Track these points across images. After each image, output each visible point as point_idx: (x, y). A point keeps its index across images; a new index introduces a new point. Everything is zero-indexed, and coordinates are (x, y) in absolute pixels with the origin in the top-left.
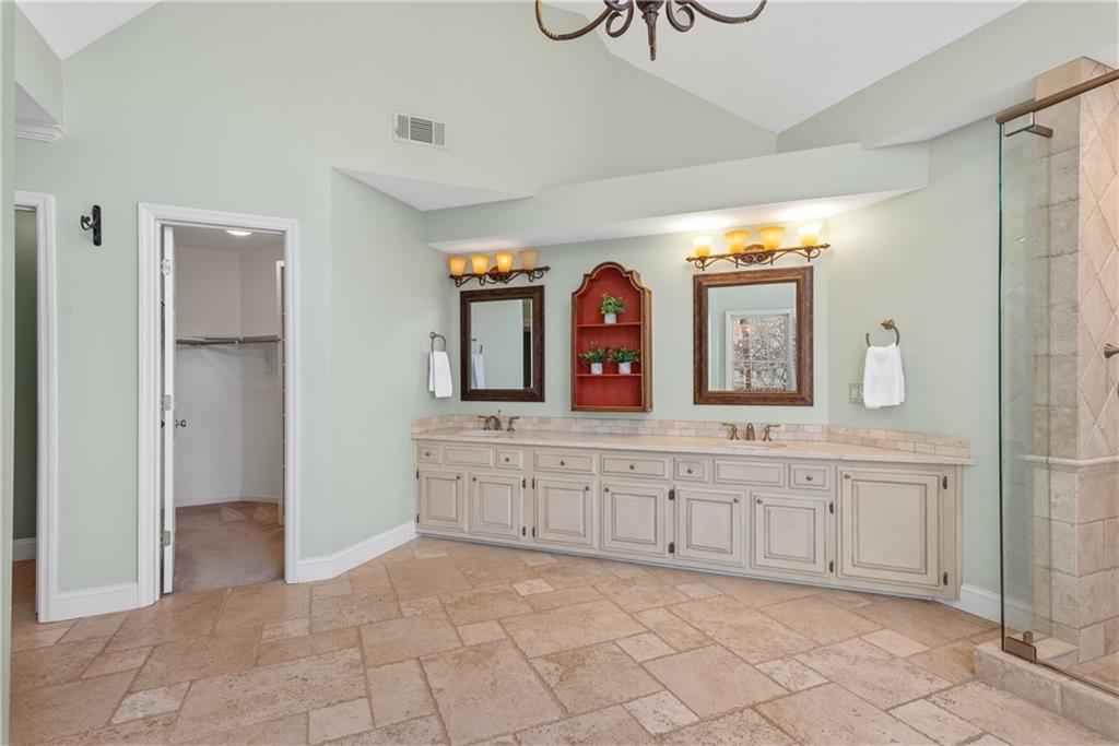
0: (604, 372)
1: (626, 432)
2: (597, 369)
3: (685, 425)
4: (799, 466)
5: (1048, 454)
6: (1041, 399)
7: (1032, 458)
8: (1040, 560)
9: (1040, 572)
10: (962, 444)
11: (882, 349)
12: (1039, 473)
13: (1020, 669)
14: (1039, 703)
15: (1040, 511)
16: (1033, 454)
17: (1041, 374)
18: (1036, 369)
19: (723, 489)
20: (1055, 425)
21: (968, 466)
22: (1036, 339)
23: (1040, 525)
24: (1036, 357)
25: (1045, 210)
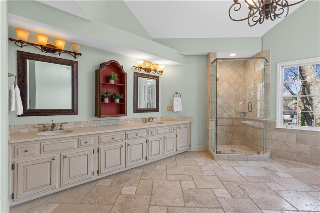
0: (109, 102)
1: (113, 124)
2: (107, 100)
3: (132, 120)
4: (172, 127)
5: (212, 118)
6: (211, 109)
7: (209, 119)
8: (210, 137)
9: (210, 139)
10: (192, 118)
11: (178, 99)
12: (210, 122)
13: (221, 155)
14: (224, 160)
15: (210, 128)
16: (209, 118)
17: (211, 104)
18: (210, 103)
19: (158, 136)
20: (212, 113)
21: (193, 122)
22: (210, 98)
23: (210, 131)
24: (210, 101)
25: (211, 76)
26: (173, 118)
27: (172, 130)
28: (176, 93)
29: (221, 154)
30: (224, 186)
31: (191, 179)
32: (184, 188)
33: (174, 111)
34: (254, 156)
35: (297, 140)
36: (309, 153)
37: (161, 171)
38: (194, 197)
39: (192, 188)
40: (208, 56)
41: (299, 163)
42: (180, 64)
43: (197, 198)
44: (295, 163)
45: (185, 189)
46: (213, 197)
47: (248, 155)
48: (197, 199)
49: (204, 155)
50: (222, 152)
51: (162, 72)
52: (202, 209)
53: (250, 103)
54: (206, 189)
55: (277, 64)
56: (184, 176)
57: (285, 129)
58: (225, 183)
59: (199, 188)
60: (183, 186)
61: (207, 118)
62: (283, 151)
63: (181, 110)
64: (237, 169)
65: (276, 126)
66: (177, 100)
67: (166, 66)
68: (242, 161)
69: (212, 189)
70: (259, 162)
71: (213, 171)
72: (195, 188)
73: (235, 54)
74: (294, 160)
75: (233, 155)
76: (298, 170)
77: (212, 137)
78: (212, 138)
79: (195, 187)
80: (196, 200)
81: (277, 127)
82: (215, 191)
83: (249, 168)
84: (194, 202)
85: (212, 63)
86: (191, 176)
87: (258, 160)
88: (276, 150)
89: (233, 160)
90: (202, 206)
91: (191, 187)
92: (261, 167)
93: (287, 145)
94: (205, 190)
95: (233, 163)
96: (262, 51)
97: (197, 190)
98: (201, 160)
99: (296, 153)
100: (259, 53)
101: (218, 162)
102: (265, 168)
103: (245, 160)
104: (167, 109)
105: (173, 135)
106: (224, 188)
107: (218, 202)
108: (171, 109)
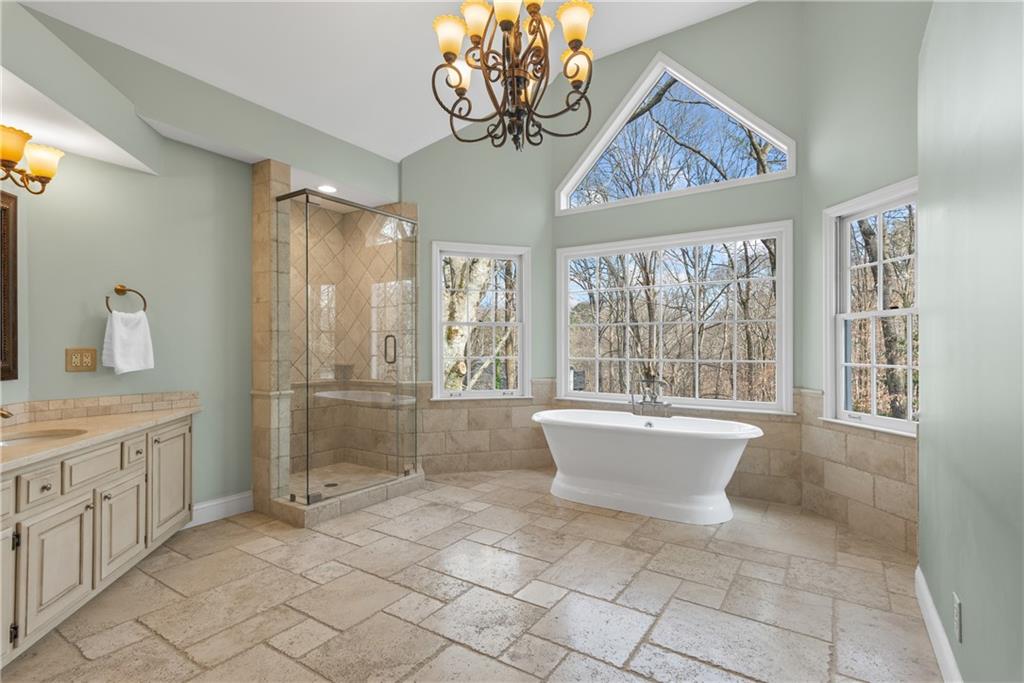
4: (130, 442)
5: (278, 390)
6: (274, 358)
7: (272, 394)
8: (274, 455)
9: (274, 462)
10: (194, 396)
11: (131, 315)
12: (274, 402)
13: (324, 507)
14: (333, 518)
15: (274, 424)
16: (270, 391)
17: (274, 341)
18: (271, 339)
19: (73, 499)
20: (281, 373)
21: (199, 412)
22: (271, 320)
23: (274, 434)
24: (271, 331)
25: (275, 244)
26: (104, 402)
27: (133, 456)
28: (121, 291)
29: (323, 503)
30: (401, 585)
31: (297, 617)
32: (305, 656)
33: (114, 373)
34: (401, 482)
35: (469, 423)
36: (487, 448)
37: (139, 653)
38: (363, 662)
39: (329, 641)
40: (257, 170)
41: (473, 474)
42: (148, 169)
43: (373, 659)
44: (470, 475)
45: (312, 657)
46: (409, 629)
47: (388, 484)
48: (376, 659)
49: (258, 525)
50: (323, 497)
51: (44, 180)
52: (416, 676)
53: (390, 340)
54: (368, 618)
55: (431, 243)
56: (260, 619)
57: (448, 401)
58: (394, 578)
59: (348, 630)
60: (297, 652)
61: (252, 392)
62: (446, 453)
63: (151, 365)
64: (385, 528)
65: (432, 397)
66: (126, 323)
67: (70, 156)
68: (376, 506)
69: (386, 610)
70: (413, 494)
71: (334, 560)
72: (338, 636)
73: (335, 187)
74: (464, 471)
75: (354, 494)
76: (483, 487)
77: (281, 454)
78: (278, 458)
79: (336, 633)
80: (375, 665)
81: (436, 397)
82: (394, 609)
83: (407, 518)
84: (378, 675)
85: (279, 199)
86: (283, 607)
87: (408, 491)
88: (433, 455)
89: (357, 510)
90: (408, 668)
91: (324, 639)
92: (427, 506)
93: (452, 438)
94: (367, 623)
95: (362, 518)
96: (400, 202)
97: (347, 636)
98: (268, 545)
99: (468, 452)
100: (390, 205)
101: (323, 527)
102: (436, 504)
103: (382, 501)
104: (68, 362)
105: (133, 477)
106: (407, 591)
107: (429, 633)
108: (90, 359)
